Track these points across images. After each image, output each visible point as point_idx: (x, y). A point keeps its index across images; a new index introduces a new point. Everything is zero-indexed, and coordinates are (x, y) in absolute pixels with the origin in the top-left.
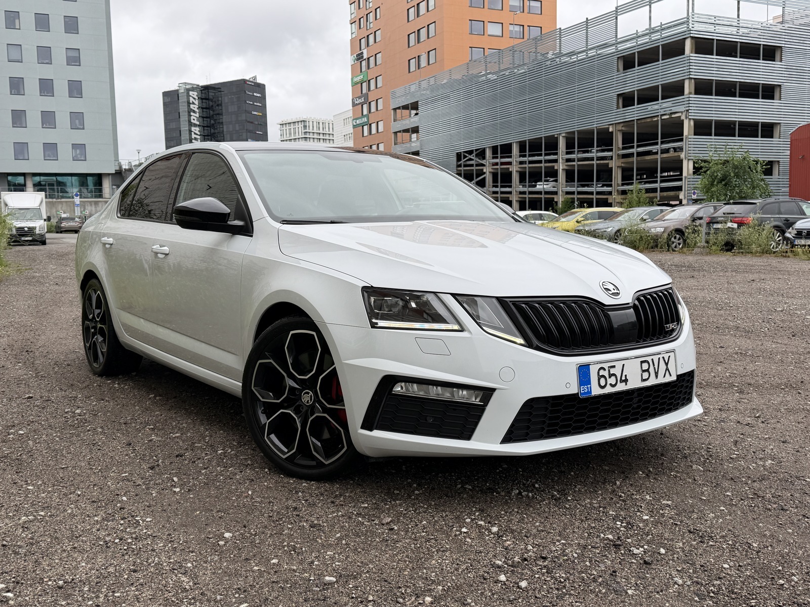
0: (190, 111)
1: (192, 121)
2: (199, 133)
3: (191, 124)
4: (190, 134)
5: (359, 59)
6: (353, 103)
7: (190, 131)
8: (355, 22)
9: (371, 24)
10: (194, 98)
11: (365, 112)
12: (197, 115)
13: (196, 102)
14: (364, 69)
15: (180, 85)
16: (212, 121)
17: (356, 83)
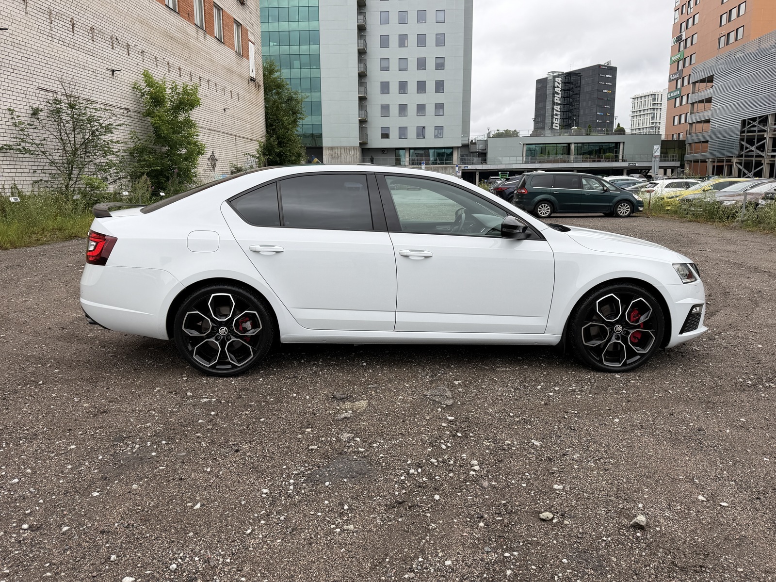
0: (554, 93)
1: (555, 101)
2: (559, 110)
3: (554, 103)
4: (553, 111)
5: (679, 40)
6: (670, 78)
7: (553, 109)
8: (678, 9)
9: (692, 9)
10: (559, 83)
11: (679, 86)
12: (560, 96)
13: (560, 86)
14: (682, 49)
15: (549, 73)
16: (571, 100)
17: (674, 62)
